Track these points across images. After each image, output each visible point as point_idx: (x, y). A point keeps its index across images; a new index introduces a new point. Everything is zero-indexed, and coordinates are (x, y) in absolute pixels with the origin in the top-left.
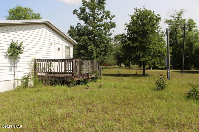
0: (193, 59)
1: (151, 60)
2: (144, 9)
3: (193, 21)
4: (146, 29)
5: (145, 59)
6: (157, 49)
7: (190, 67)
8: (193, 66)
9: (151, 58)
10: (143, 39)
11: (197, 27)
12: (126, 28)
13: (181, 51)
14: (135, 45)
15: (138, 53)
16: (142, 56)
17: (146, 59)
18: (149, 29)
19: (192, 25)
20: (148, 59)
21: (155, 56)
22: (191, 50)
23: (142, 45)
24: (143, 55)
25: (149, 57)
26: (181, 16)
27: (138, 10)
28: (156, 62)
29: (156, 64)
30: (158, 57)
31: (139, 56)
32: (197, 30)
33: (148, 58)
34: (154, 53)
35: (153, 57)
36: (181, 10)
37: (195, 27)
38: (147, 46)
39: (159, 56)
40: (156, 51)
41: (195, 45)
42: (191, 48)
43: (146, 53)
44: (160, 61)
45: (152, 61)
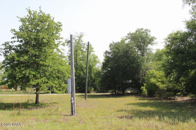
0: (92, 82)
1: (47, 82)
2: (40, 11)
3: (91, 46)
4: (41, 37)
5: (37, 81)
6: (55, 68)
7: (90, 90)
8: (93, 89)
9: (46, 80)
10: (35, 51)
11: (94, 52)
12: (13, 36)
13: (81, 74)
14: (22, 59)
15: (27, 72)
16: (32, 76)
17: (39, 81)
18: (45, 37)
19: (91, 49)
20: (42, 81)
21: (53, 77)
22: (90, 73)
23: (33, 60)
24: (34, 75)
25: (44, 79)
26: (81, 39)
27: (32, 12)
28: (54, 85)
29: (54, 88)
30: (57, 79)
31: (28, 77)
32: (94, 54)
33: (42, 79)
34: (52, 72)
35: (50, 78)
36: (81, 33)
37: (93, 51)
38: (41, 62)
39: (58, 77)
40: (54, 69)
41: (94, 68)
42: (90, 71)
43: (39, 73)
44: (60, 85)
45: (48, 84)
